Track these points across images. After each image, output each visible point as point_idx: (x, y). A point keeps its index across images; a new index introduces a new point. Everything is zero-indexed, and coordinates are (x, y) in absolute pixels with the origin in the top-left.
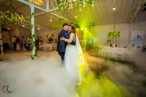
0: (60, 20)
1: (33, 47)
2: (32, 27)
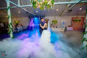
0: (27, 12)
1: (11, 32)
2: (9, 17)
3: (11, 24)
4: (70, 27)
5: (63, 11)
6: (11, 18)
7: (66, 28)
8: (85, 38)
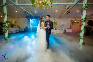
1: (6, 31)
2: (5, 15)
3: (7, 22)
4: (69, 29)
5: (62, 13)
6: (7, 16)
7: (65, 30)
8: (81, 37)
